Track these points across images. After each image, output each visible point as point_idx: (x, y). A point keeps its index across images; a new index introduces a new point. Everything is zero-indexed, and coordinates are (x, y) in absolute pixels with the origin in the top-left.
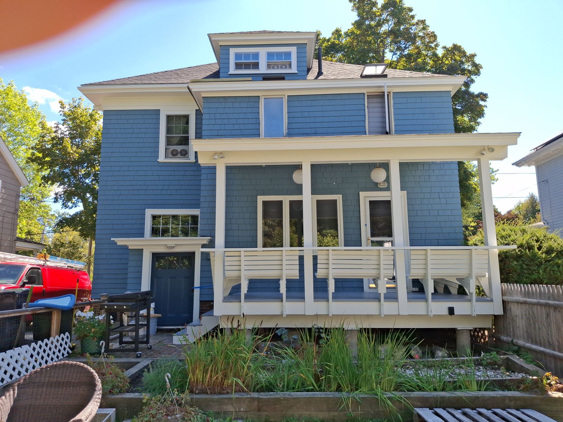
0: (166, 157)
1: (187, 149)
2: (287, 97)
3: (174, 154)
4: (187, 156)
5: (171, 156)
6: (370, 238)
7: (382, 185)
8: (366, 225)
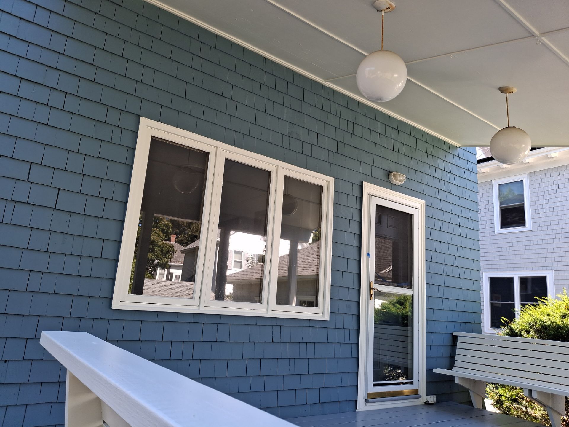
6: (374, 286)
7: (400, 179)
8: (368, 255)
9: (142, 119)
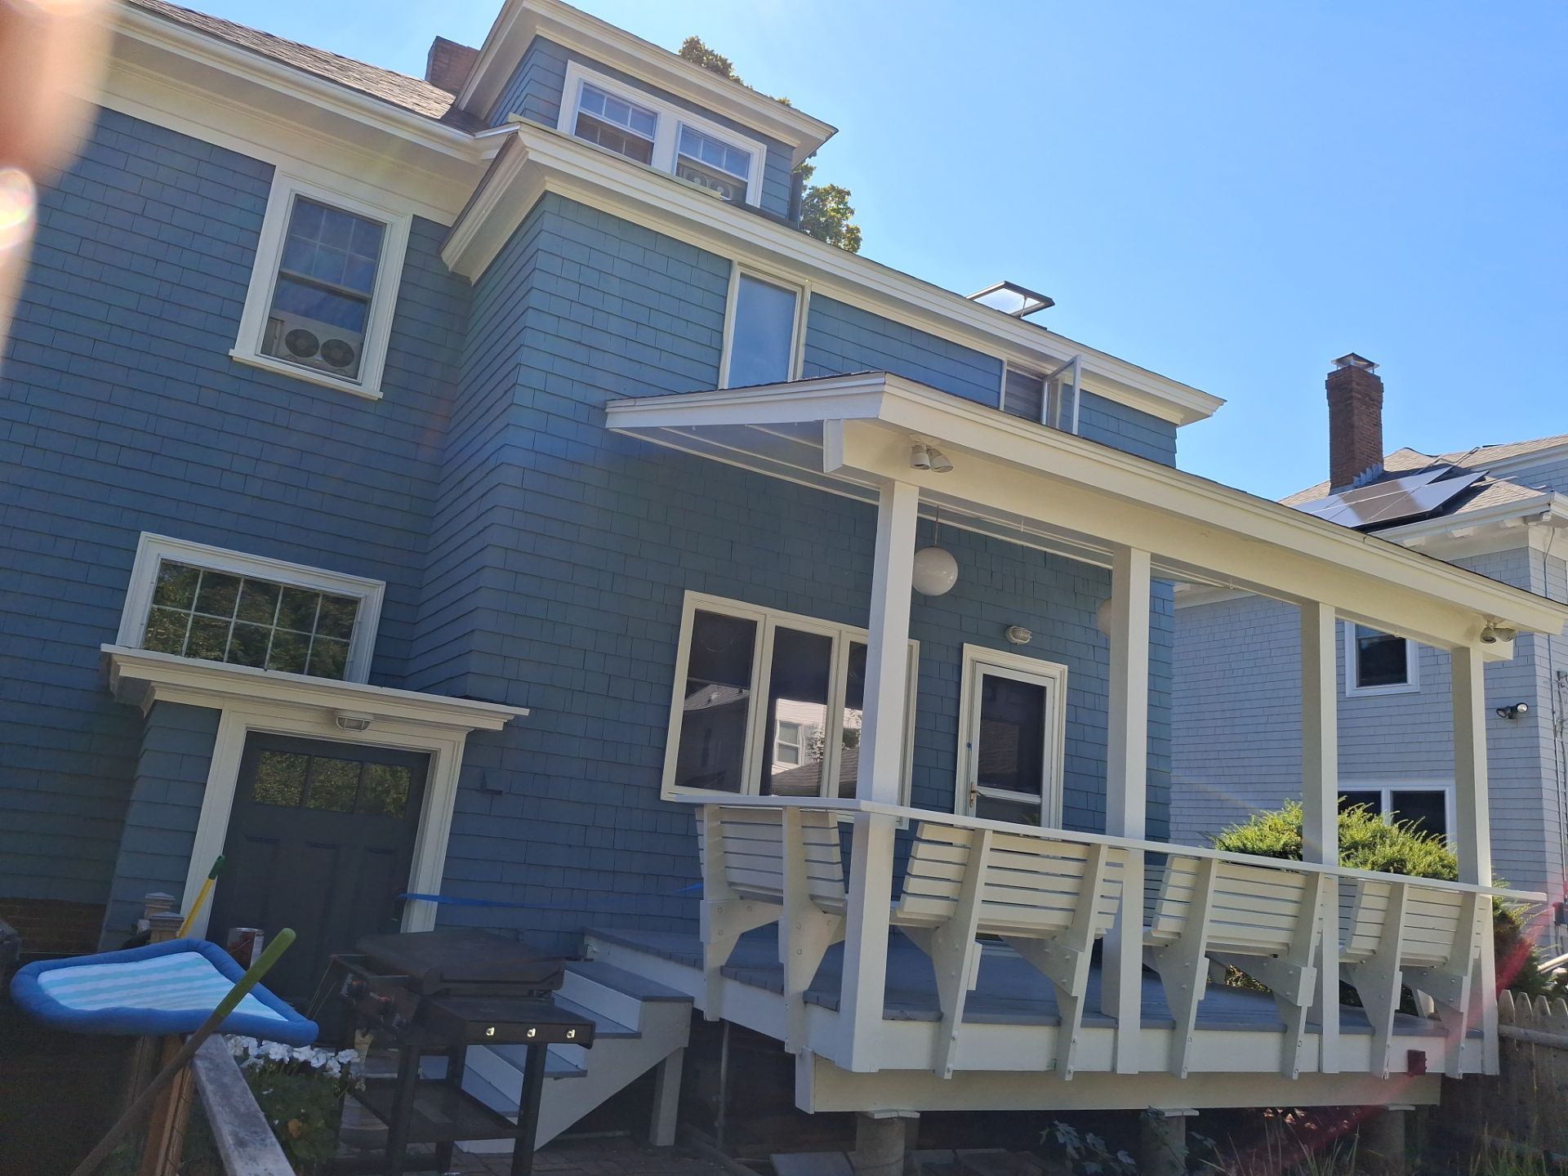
0: (267, 349)
1: (353, 345)
2: (808, 296)
3: (299, 347)
4: (349, 368)
5: (285, 350)
6: (976, 787)
7: (1023, 637)
8: (969, 745)
9: (686, 592)
